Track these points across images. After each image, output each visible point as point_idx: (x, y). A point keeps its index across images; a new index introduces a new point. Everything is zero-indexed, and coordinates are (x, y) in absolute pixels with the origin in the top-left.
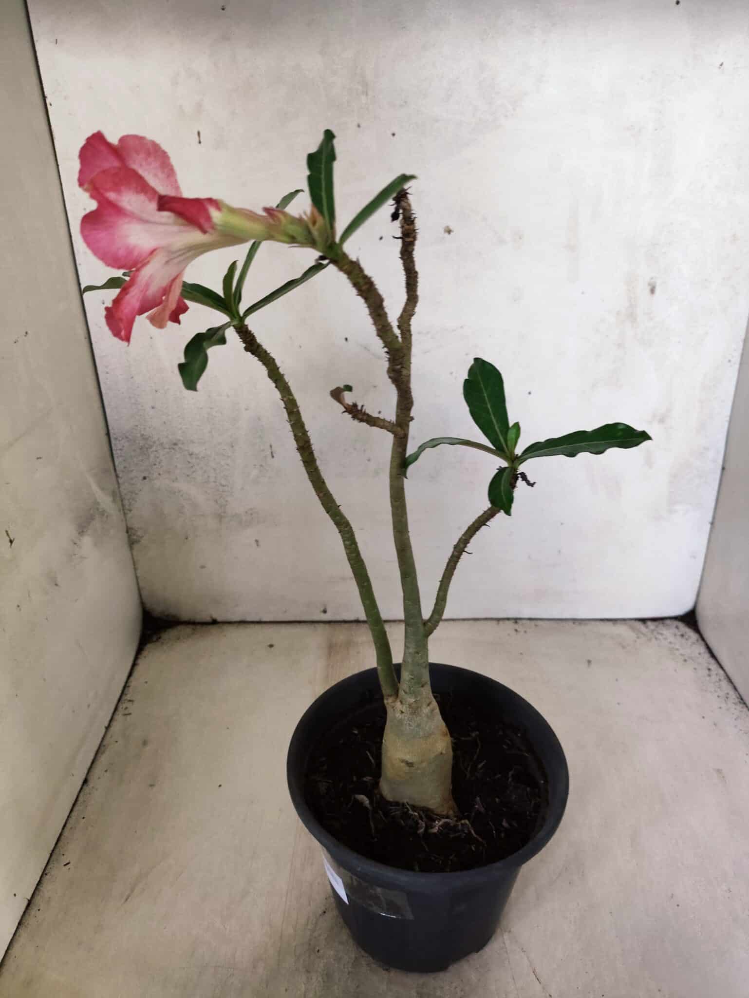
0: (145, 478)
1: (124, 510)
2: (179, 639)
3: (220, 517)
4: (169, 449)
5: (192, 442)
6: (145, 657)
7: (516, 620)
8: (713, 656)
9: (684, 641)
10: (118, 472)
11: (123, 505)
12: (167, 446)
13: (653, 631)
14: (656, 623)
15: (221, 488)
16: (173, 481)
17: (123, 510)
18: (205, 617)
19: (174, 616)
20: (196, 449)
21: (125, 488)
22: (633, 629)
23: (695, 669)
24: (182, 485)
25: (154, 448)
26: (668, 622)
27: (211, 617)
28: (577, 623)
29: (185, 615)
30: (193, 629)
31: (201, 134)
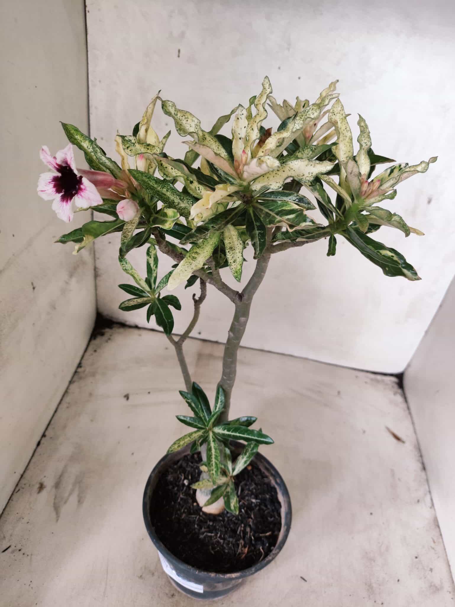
11: (94, 256)
22: (367, 376)
31: (181, 51)
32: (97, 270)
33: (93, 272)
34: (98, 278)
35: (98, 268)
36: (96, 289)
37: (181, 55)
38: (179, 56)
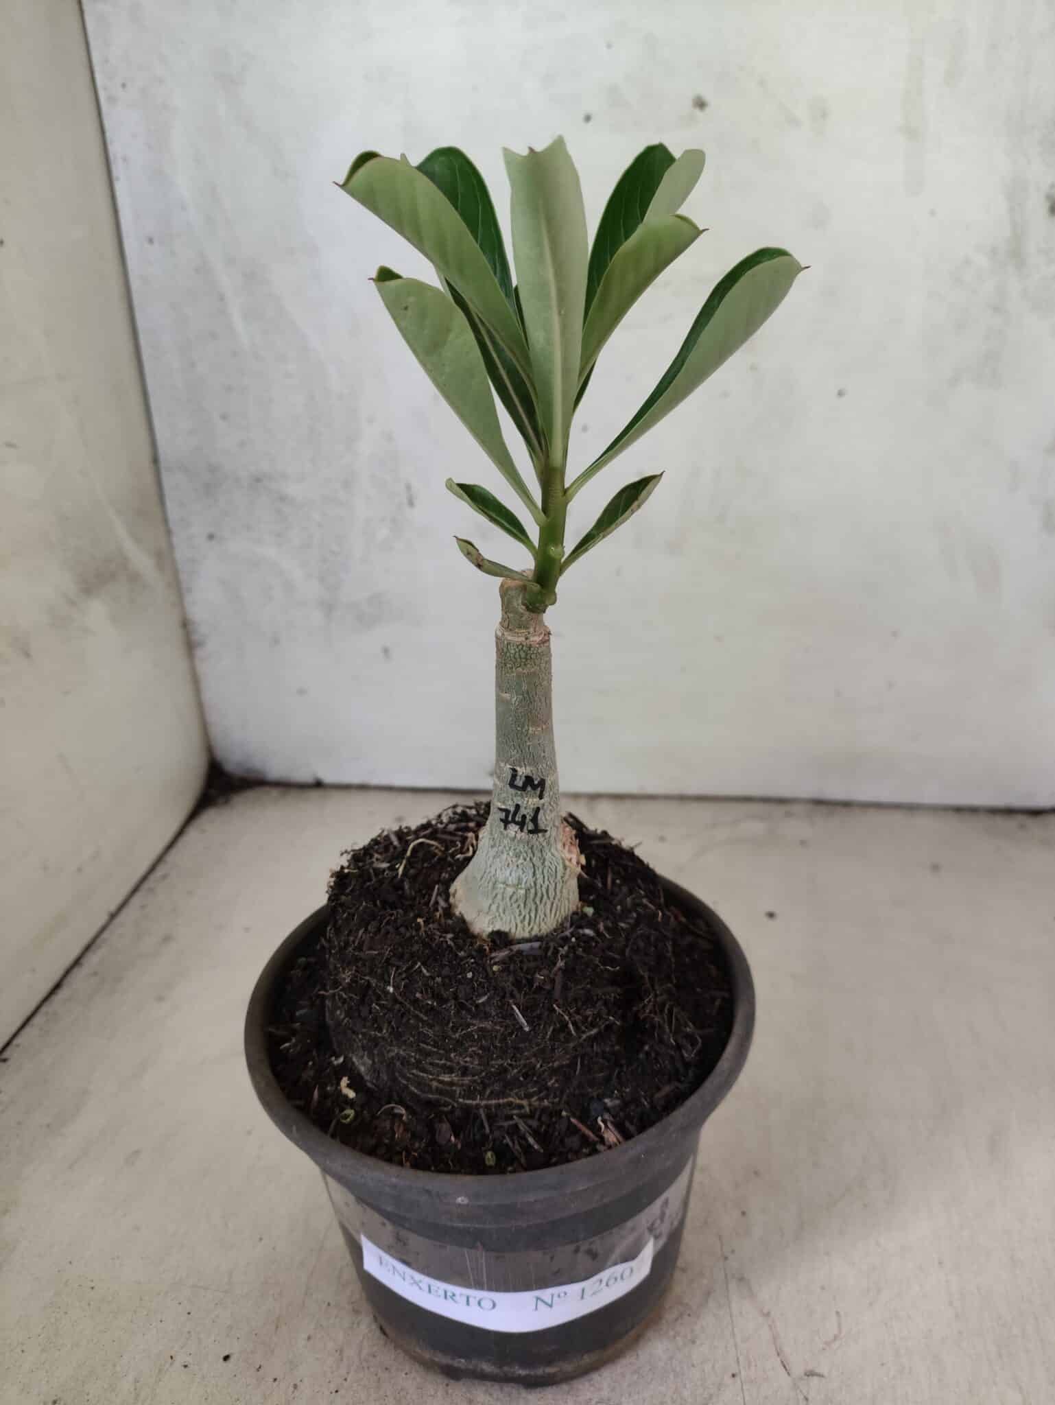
0: (211, 537)
1: (179, 588)
2: (259, 803)
3: (328, 608)
4: (251, 486)
5: (285, 476)
10: (171, 525)
12: (246, 483)
15: (330, 558)
16: (256, 543)
17: (177, 588)
18: (303, 774)
19: (257, 774)
20: (290, 489)
21: (182, 553)
24: (270, 551)
25: (225, 487)
27: (315, 777)
29: (273, 773)
30: (283, 794)
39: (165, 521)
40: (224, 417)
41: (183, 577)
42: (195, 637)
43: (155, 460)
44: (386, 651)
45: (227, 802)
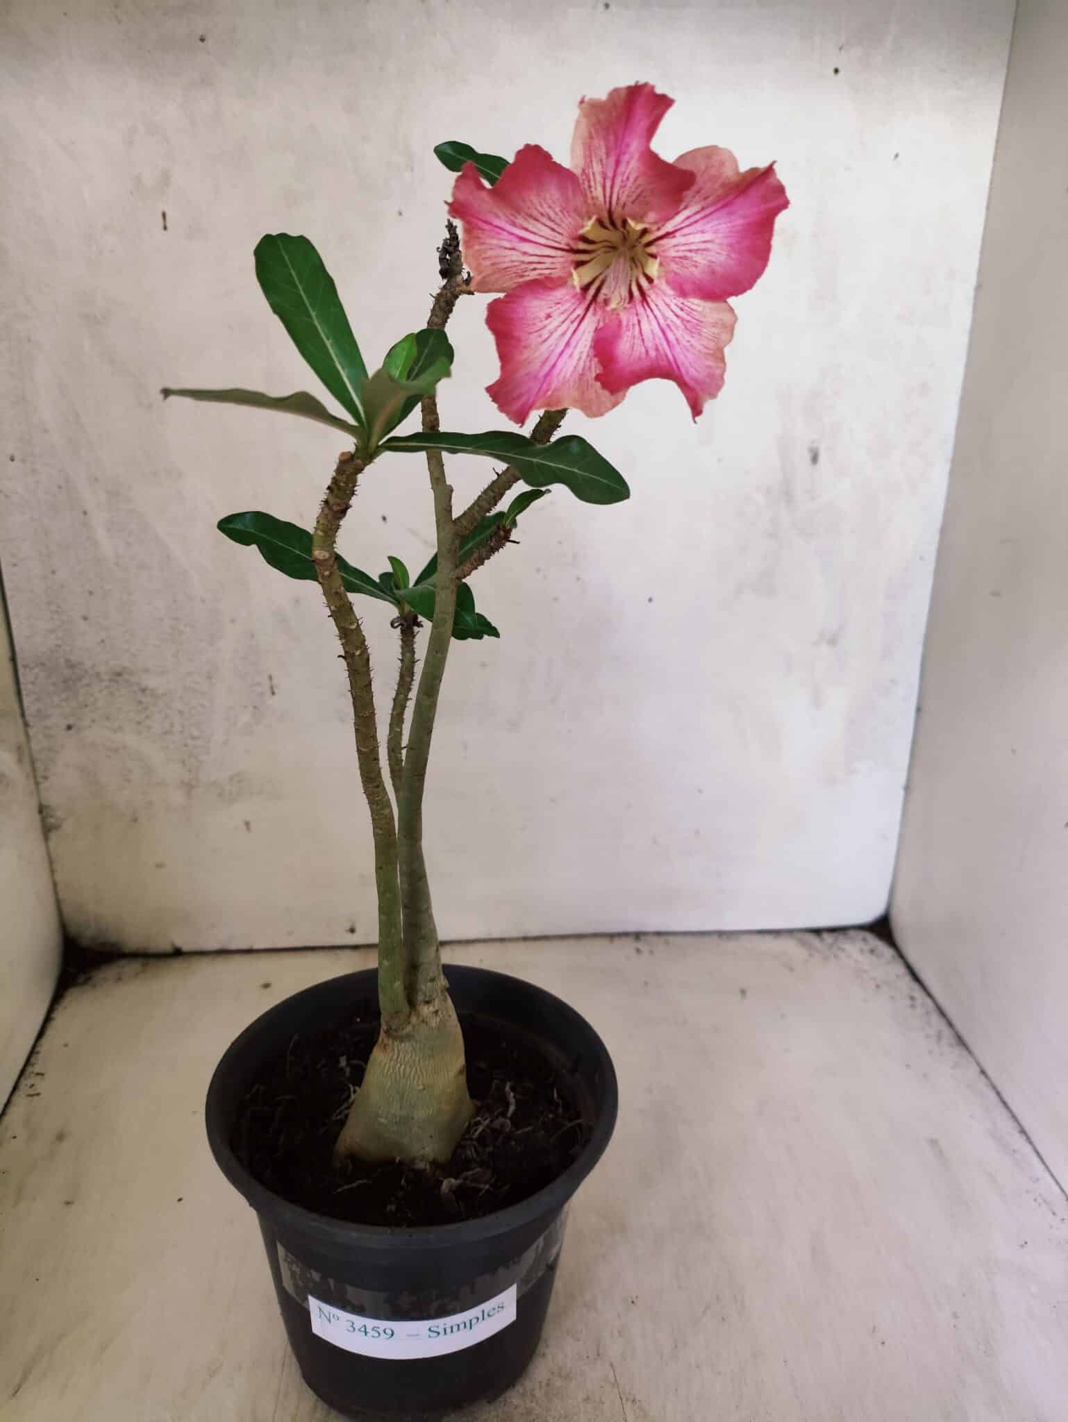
0: (69, 727)
1: (37, 777)
2: (119, 979)
3: (189, 787)
4: (111, 680)
5: (146, 670)
6: (66, 1008)
7: (638, 935)
8: (916, 978)
9: (874, 958)
10: (27, 717)
11: (34, 770)
12: (106, 677)
13: (831, 946)
14: (835, 934)
15: (190, 742)
16: (115, 731)
17: (35, 777)
18: (163, 944)
19: (114, 945)
20: (151, 682)
21: (38, 743)
22: (803, 944)
23: (892, 998)
24: (129, 739)
25: (85, 681)
26: (852, 933)
27: (173, 945)
28: (725, 937)
29: (133, 943)
30: (144, 965)
31: (167, 216)
32: (44, 813)
33: (37, 817)
34: (53, 836)
35: (47, 807)
36: (52, 871)
37: (168, 225)
38: (165, 228)
39: (23, 715)
40: (85, 618)
41: (39, 765)
42: (52, 820)
43: (13, 659)
44: (247, 824)
45: (88, 979)
